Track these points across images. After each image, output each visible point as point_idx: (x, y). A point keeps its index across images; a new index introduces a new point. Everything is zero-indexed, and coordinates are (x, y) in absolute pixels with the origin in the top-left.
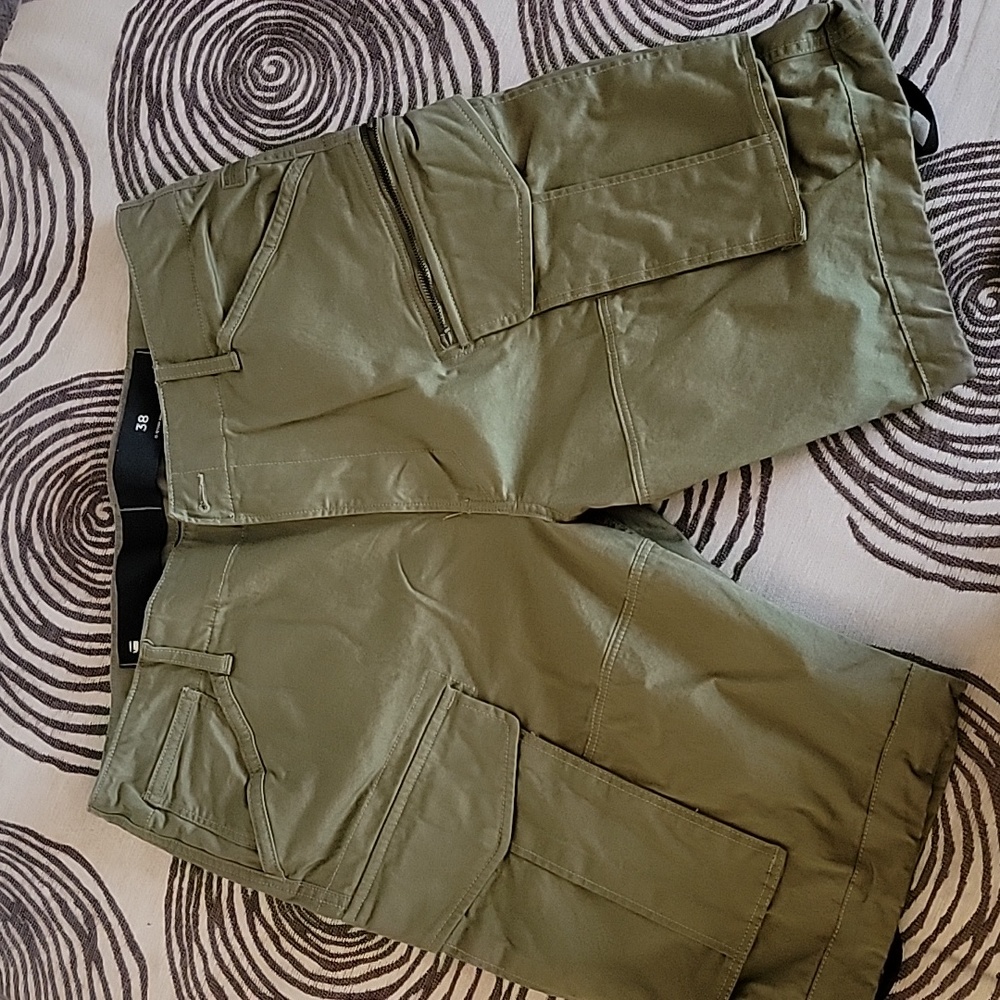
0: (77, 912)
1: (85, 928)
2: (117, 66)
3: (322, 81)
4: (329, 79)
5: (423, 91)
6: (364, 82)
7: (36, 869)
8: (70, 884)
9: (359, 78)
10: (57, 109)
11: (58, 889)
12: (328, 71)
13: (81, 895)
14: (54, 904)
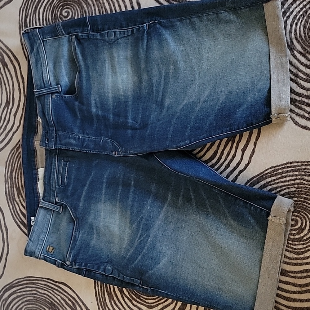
0: (70, 303)
1: (73, 307)
2: (20, 27)
3: (82, 13)
4: (84, 12)
5: (114, 7)
6: (95, 10)
7: (55, 291)
8: (66, 294)
9: (93, 9)
10: (6, 46)
11: (63, 296)
12: (83, 10)
13: (69, 297)
14: (62, 301)
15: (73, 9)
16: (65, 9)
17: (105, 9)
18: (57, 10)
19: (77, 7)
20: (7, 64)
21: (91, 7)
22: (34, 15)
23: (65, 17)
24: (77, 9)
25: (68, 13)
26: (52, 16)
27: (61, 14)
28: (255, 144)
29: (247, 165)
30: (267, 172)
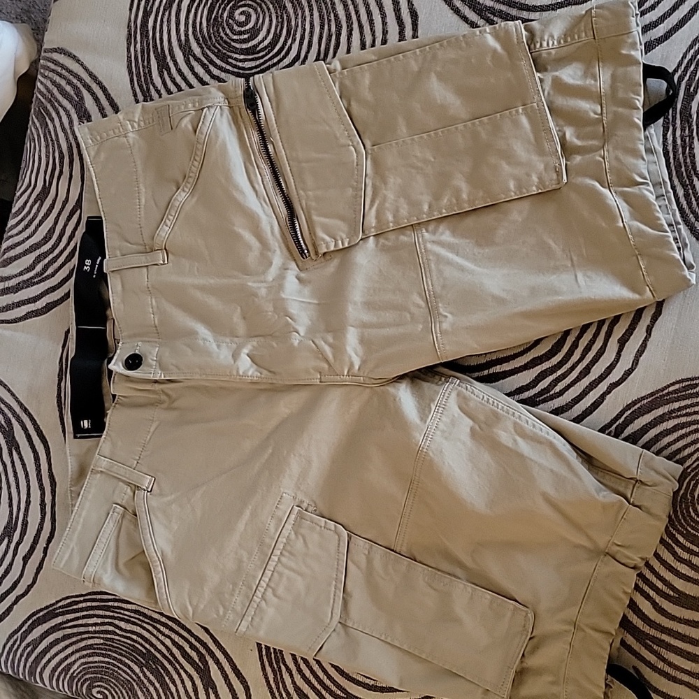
15: (259, 9)
16: (241, 6)
17: (335, 16)
18: (223, 6)
19: (271, 6)
20: (89, 113)
21: (302, 8)
22: (167, 13)
23: (241, 24)
24: (269, 9)
25: (248, 16)
26: (208, 20)
27: (231, 16)
28: (649, 330)
29: (628, 373)
30: (671, 389)
